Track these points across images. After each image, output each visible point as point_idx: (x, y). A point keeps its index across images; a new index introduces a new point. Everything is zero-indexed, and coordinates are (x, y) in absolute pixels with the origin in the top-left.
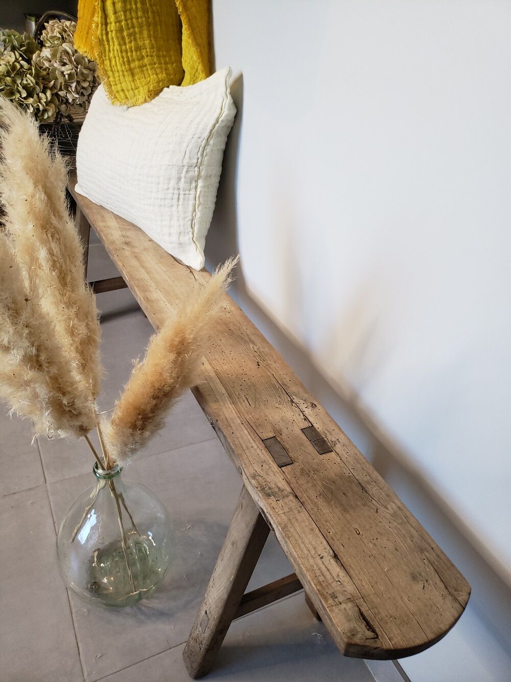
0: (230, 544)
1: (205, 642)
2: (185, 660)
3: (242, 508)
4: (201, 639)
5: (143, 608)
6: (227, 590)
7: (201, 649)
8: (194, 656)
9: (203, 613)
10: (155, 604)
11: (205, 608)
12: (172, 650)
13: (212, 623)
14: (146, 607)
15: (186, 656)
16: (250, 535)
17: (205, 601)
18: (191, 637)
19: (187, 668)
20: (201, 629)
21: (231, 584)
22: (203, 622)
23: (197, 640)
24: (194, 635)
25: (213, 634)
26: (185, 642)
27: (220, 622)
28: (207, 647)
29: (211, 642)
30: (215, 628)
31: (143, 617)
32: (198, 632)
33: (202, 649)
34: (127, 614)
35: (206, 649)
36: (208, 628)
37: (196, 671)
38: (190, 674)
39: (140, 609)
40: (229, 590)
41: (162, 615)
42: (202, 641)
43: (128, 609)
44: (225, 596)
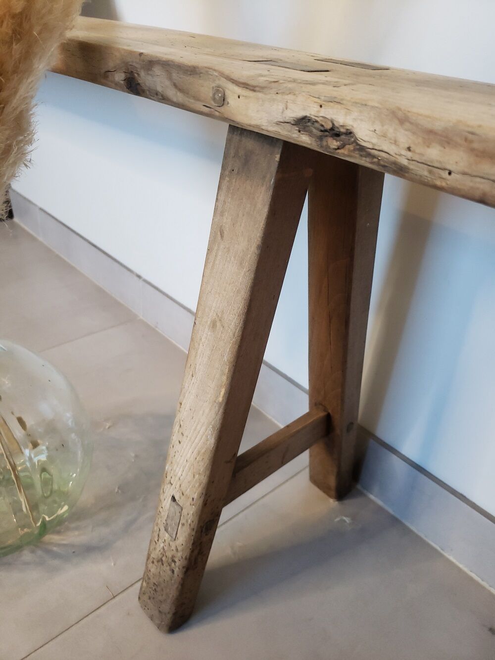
0: (206, 330)
1: (179, 554)
2: (144, 606)
3: (222, 236)
4: (169, 554)
5: (55, 549)
6: (213, 427)
7: (173, 572)
8: (162, 590)
9: (167, 503)
10: (74, 537)
11: (169, 491)
12: (117, 599)
13: (190, 512)
14: (59, 545)
15: (146, 598)
16: (253, 276)
17: (169, 478)
18: (151, 559)
19: (152, 618)
20: (167, 535)
21: (221, 410)
22: (169, 522)
23: (164, 559)
24: (155, 555)
25: (194, 533)
26: (139, 580)
27: (205, 504)
28: (185, 563)
29: (192, 551)
30: (196, 522)
31: (56, 562)
32: (162, 545)
33: (176, 570)
34: (27, 564)
35: (183, 567)
36: (183, 525)
37: (169, 616)
38: (158, 628)
39: (48, 552)
40: (218, 426)
41: (89, 550)
42: (173, 556)
43: (27, 555)
44: (211, 442)
